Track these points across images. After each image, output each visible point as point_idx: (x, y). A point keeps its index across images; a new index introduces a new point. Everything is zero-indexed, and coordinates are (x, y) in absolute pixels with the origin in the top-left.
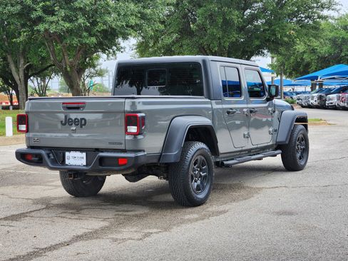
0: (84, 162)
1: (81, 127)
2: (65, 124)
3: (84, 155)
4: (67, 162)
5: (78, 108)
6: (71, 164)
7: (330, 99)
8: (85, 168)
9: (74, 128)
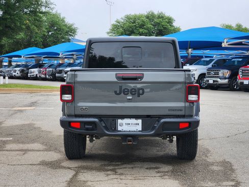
0: (139, 128)
1: (139, 96)
2: (120, 94)
3: (140, 121)
4: (120, 128)
5: (135, 79)
6: (124, 129)
7: (31, 73)
8: (140, 133)
9: (131, 98)
